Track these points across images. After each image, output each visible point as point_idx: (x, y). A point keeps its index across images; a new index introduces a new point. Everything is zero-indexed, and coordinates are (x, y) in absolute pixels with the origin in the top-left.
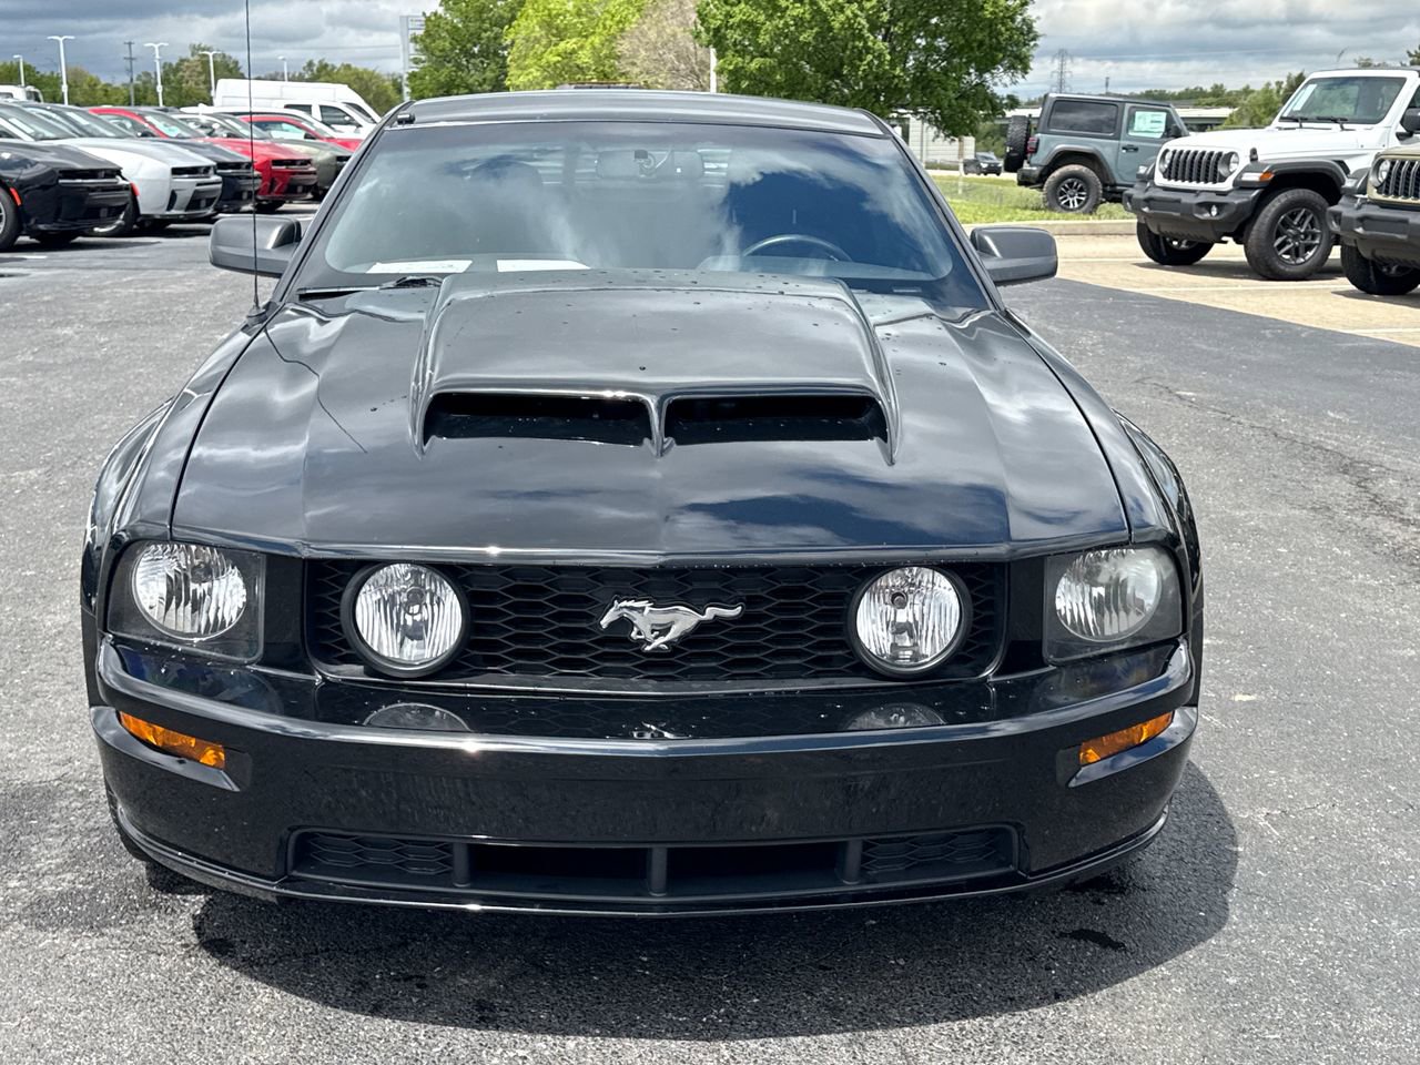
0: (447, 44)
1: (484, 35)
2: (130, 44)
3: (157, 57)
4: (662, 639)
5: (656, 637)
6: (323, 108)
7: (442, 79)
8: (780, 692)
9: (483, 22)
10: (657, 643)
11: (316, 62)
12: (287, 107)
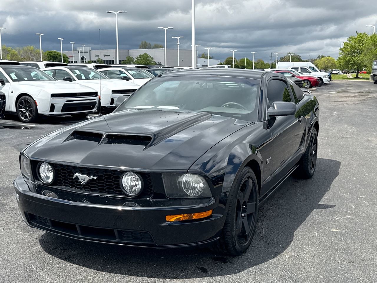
0: (349, 50)
1: (360, 47)
2: (272, 53)
3: (277, 56)
4: (84, 182)
5: (83, 181)
6: (301, 68)
7: (347, 59)
8: (108, 196)
9: (360, 44)
10: (83, 182)
11: (321, 56)
12: (292, 68)
